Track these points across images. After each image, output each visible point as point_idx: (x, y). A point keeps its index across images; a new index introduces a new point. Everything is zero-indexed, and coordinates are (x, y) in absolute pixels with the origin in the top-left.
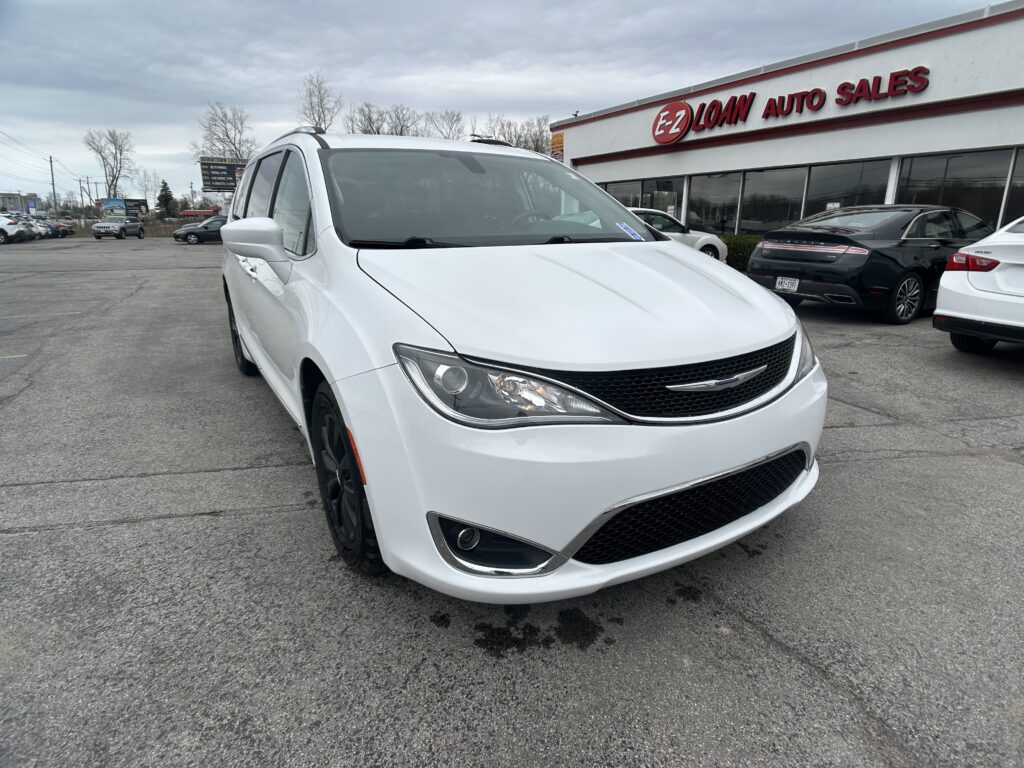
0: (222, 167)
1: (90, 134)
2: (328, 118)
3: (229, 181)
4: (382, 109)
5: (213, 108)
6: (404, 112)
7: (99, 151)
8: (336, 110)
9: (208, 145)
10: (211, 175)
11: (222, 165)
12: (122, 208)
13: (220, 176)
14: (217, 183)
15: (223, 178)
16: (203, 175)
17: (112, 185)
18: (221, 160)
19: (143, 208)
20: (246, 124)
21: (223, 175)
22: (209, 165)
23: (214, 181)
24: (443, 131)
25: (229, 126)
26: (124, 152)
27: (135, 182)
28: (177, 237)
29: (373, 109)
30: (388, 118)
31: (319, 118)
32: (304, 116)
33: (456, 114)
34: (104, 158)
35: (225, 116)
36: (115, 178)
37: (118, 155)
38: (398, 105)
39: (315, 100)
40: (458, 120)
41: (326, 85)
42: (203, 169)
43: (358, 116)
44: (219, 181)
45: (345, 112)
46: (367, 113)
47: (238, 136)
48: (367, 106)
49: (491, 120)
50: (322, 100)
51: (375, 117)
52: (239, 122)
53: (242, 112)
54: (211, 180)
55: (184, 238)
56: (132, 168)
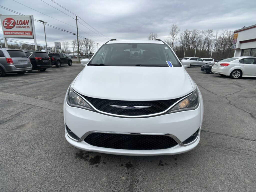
2: (176, 34)
4: (190, 31)
5: (151, 34)
6: (196, 31)
8: (178, 32)
24: (207, 35)
25: (153, 37)
29: (188, 31)
30: (191, 33)
31: (174, 34)
32: (170, 34)
33: (211, 30)
35: (153, 35)
38: (195, 29)
39: (174, 30)
40: (212, 32)
41: (177, 26)
43: (184, 33)
45: (180, 32)
46: (186, 32)
48: (187, 30)
49: (223, 31)
50: (175, 30)
51: (188, 33)
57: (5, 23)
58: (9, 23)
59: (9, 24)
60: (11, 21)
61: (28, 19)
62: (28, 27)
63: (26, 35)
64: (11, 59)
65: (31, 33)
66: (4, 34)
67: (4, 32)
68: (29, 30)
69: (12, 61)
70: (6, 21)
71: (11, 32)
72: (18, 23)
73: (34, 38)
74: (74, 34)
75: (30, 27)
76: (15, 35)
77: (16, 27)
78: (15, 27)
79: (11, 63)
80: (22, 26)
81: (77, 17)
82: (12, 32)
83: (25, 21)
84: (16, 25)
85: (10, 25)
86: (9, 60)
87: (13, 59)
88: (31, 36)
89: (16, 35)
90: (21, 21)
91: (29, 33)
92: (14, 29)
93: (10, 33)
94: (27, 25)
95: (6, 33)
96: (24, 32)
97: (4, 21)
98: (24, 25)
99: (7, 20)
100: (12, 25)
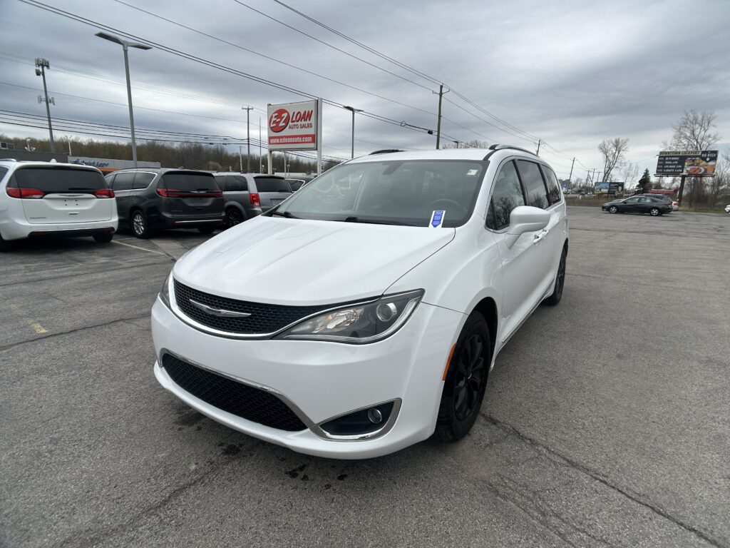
0: (674, 158)
1: (604, 142)
3: (679, 168)
5: (687, 114)
7: (605, 153)
9: (675, 141)
10: (664, 164)
11: (676, 157)
12: (607, 188)
13: (672, 165)
14: (667, 170)
15: (674, 167)
16: (658, 164)
17: (607, 174)
18: (676, 153)
19: (620, 188)
20: (712, 123)
21: (674, 164)
22: (665, 157)
23: (666, 168)
25: (697, 126)
26: (621, 152)
27: (622, 171)
28: (604, 208)
34: (607, 157)
35: (695, 119)
36: (610, 168)
37: (617, 154)
42: (659, 161)
44: (670, 168)
47: (703, 133)
52: (707, 122)
53: (711, 114)
54: (663, 168)
55: (608, 209)
56: (623, 162)
57: (274, 119)
58: (279, 120)
59: (280, 122)
60: (283, 115)
61: (312, 108)
62: (310, 126)
63: (305, 142)
64: (257, 195)
65: (315, 138)
66: (270, 143)
67: (270, 138)
68: (311, 131)
69: (258, 200)
70: (275, 117)
71: (279, 137)
72: (294, 119)
73: (317, 150)
74: (430, 132)
75: (313, 125)
76: (285, 143)
77: (290, 127)
78: (288, 126)
79: (257, 204)
80: (299, 123)
81: (441, 87)
82: (282, 137)
83: (305, 112)
84: (290, 123)
85: (281, 124)
86: (253, 197)
87: (262, 195)
88: (312, 145)
89: (288, 143)
90: (299, 113)
91: (310, 139)
92: (287, 132)
93: (278, 141)
94: (308, 122)
95: (272, 141)
96: (302, 136)
97: (272, 116)
98: (303, 122)
99: (277, 114)
100: (284, 124)
